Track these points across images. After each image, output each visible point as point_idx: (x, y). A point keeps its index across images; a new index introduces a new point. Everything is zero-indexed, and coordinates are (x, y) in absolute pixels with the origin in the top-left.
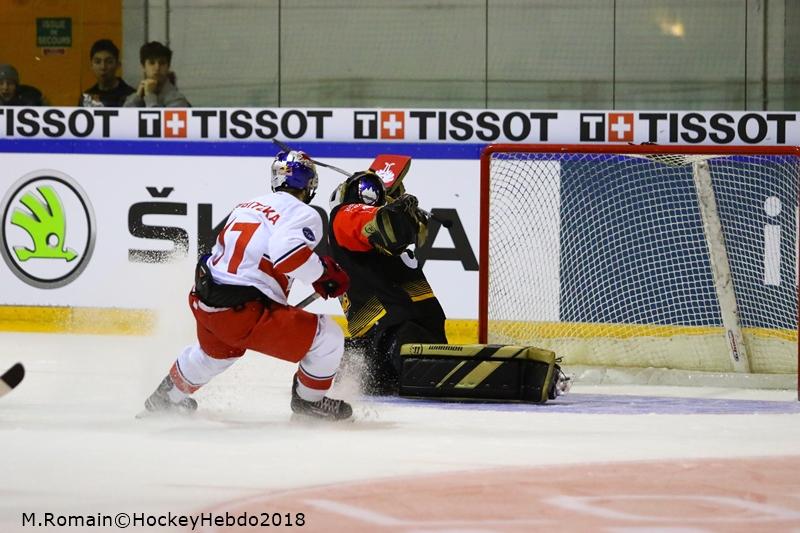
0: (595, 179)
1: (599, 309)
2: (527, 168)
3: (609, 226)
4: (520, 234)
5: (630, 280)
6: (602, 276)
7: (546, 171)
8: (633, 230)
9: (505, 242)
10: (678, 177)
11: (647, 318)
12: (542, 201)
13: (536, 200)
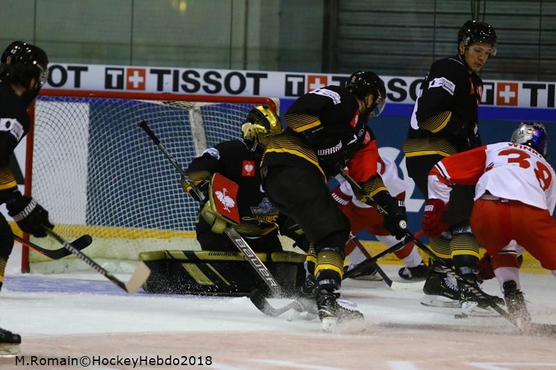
0: (114, 118)
1: (116, 217)
2: (63, 108)
3: (125, 153)
4: (57, 158)
5: (140, 196)
6: (119, 192)
7: (78, 111)
8: (143, 157)
9: (45, 164)
10: (177, 118)
11: (152, 224)
12: (74, 133)
13: (69, 132)
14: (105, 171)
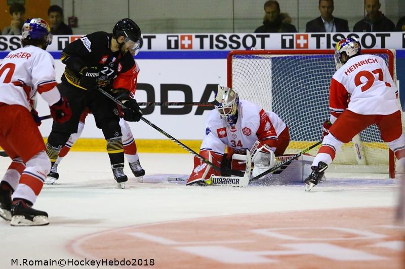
5: (303, 119)
13: (256, 79)
14: (280, 104)
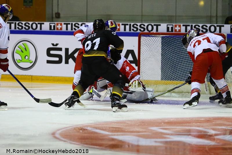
0: (168, 42)
2: (150, 39)
3: (172, 54)
4: (149, 57)
6: (171, 68)
7: (155, 40)
12: (154, 48)
14: (165, 61)
